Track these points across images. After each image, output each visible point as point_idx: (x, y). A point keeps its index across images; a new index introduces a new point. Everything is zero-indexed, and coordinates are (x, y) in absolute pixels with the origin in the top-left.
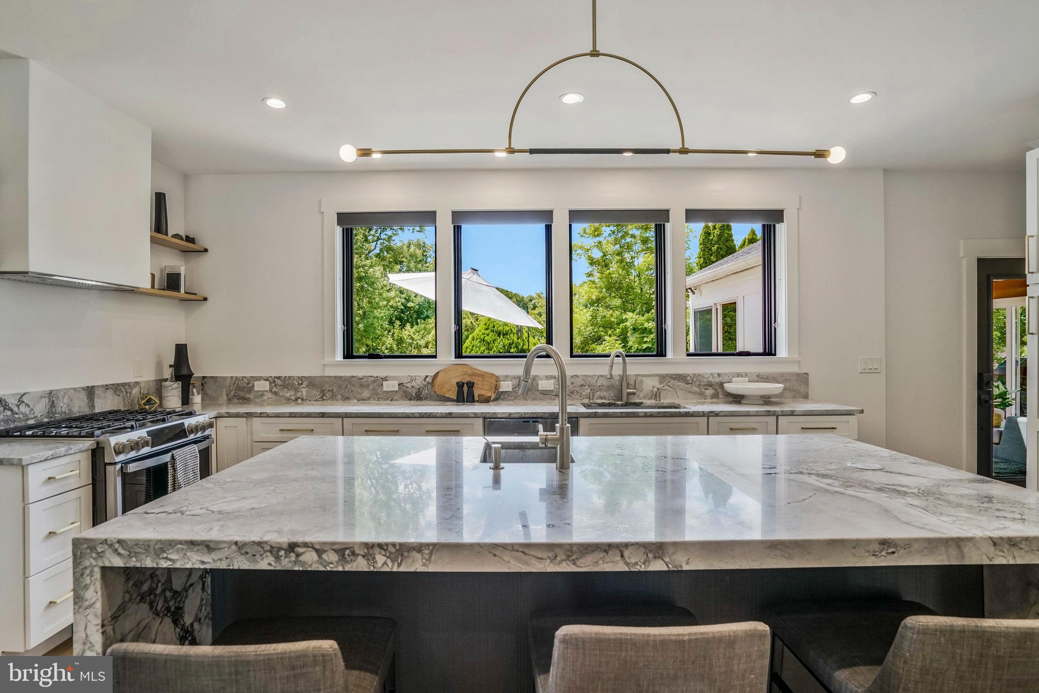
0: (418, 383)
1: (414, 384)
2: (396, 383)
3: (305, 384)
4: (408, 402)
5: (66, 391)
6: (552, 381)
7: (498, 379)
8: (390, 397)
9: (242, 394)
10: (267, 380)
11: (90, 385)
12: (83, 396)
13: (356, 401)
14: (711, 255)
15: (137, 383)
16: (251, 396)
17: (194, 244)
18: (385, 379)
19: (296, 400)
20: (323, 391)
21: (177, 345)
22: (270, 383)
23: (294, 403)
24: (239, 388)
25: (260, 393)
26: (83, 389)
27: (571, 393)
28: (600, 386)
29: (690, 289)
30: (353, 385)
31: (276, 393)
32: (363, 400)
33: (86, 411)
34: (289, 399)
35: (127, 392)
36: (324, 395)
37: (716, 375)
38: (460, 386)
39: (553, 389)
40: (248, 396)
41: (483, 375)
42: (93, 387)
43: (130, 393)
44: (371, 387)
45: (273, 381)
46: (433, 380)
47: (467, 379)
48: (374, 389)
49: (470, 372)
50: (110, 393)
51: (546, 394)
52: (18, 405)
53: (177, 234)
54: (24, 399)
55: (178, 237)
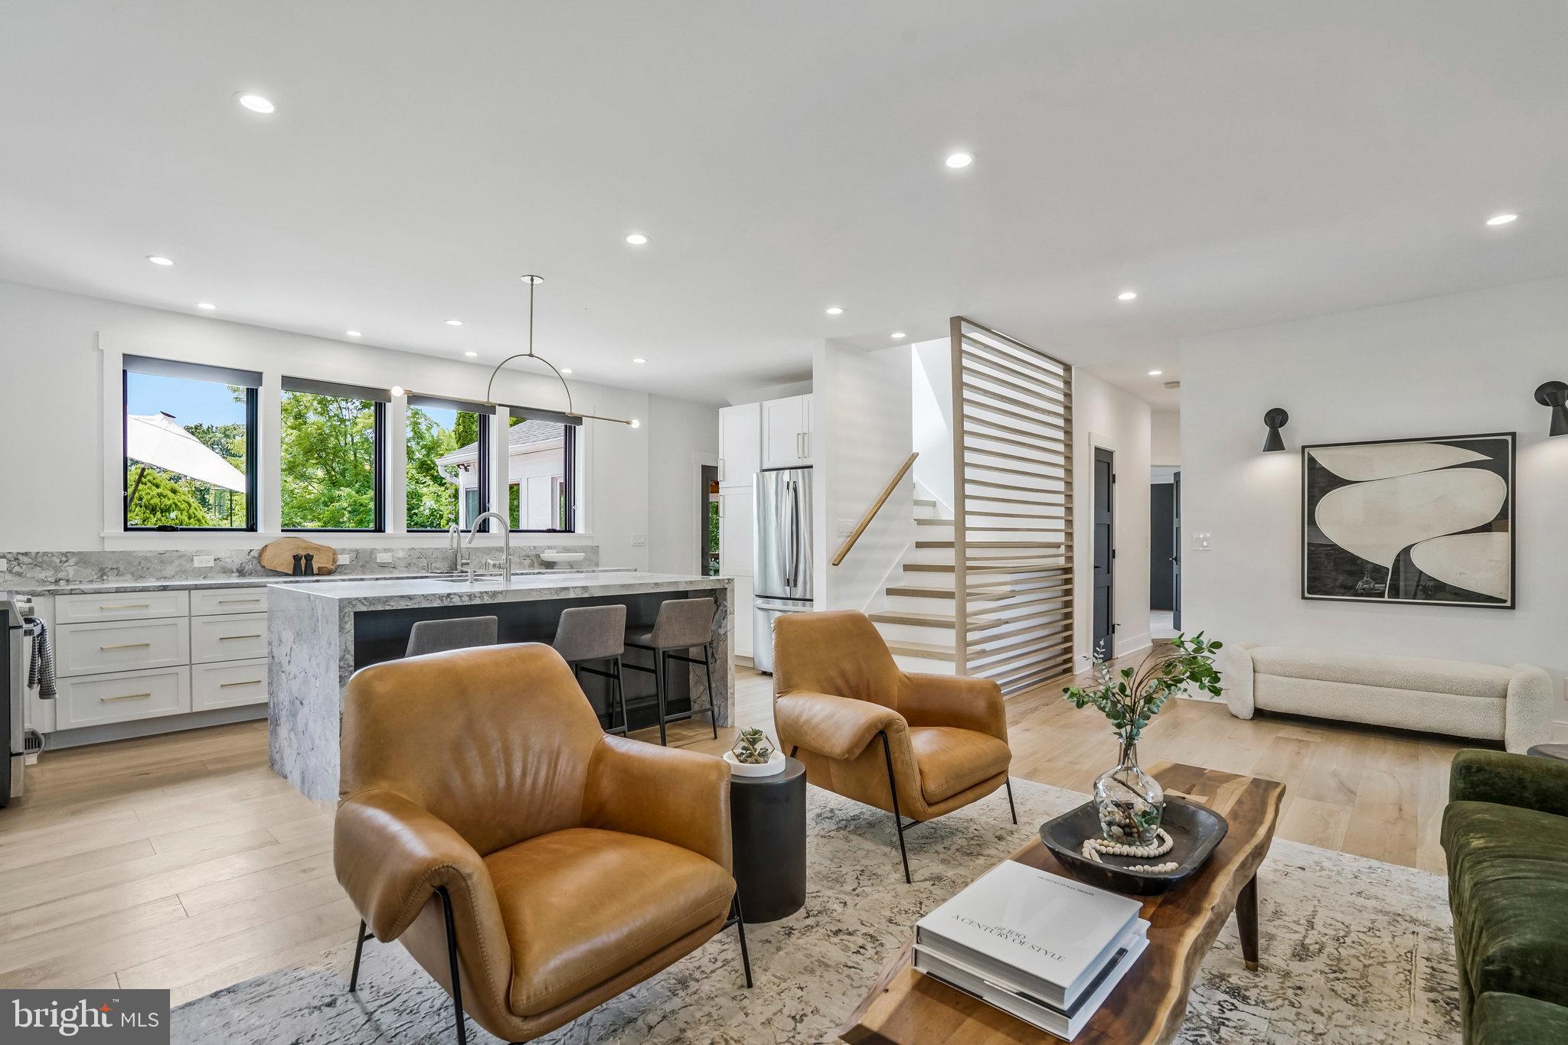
0: (240, 558)
1: (234, 558)
2: (212, 558)
3: (72, 560)
4: (227, 574)
6: (390, 554)
7: (335, 553)
8: (202, 574)
14: (473, 423)
18: (199, 553)
20: (102, 569)
27: (409, 564)
28: (435, 558)
29: (463, 465)
30: (150, 561)
34: (43, 582)
37: (532, 548)
38: (297, 558)
39: (390, 561)
44: (177, 563)
46: (259, 554)
47: (303, 553)
48: (180, 564)
49: (306, 545)
51: (384, 566)
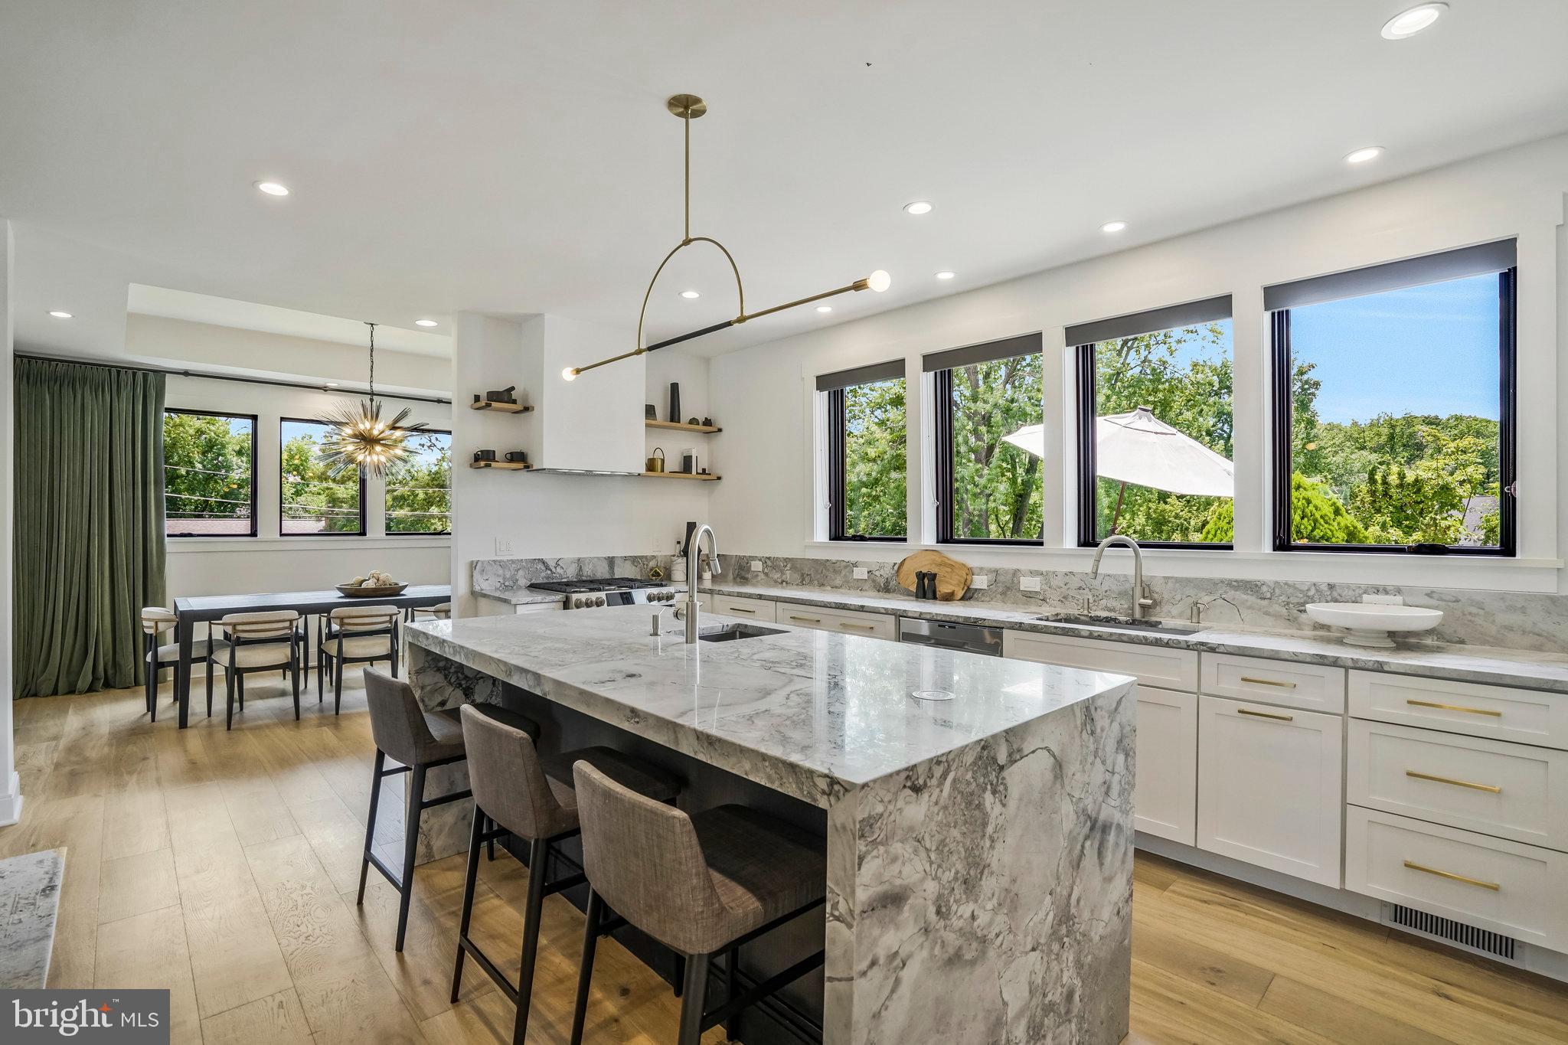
0: (887, 572)
1: (882, 572)
2: (865, 570)
3: (789, 566)
4: (876, 593)
5: (591, 559)
6: (1038, 579)
7: (971, 572)
8: (859, 586)
9: (743, 573)
10: (760, 560)
11: (611, 556)
12: (605, 564)
13: (830, 588)
15: (654, 557)
16: (749, 576)
17: (711, 426)
18: (855, 565)
19: (782, 583)
20: (803, 575)
21: (688, 523)
22: (763, 563)
23: (780, 586)
24: (741, 568)
25: (755, 574)
26: (605, 558)
27: (1064, 597)
28: (1106, 591)
30: (828, 570)
31: (766, 574)
32: (836, 587)
33: (607, 576)
34: (776, 582)
35: (644, 564)
36: (803, 580)
37: (1324, 588)
38: (921, 576)
39: (1038, 589)
40: (747, 576)
41: (952, 566)
42: (613, 557)
43: (647, 565)
44: (843, 573)
45: (766, 561)
46: (899, 568)
47: (933, 570)
48: (845, 575)
49: (939, 560)
50: (629, 563)
51: (1029, 596)
52: (555, 567)
53: (694, 418)
54: (559, 563)
55: (694, 421)
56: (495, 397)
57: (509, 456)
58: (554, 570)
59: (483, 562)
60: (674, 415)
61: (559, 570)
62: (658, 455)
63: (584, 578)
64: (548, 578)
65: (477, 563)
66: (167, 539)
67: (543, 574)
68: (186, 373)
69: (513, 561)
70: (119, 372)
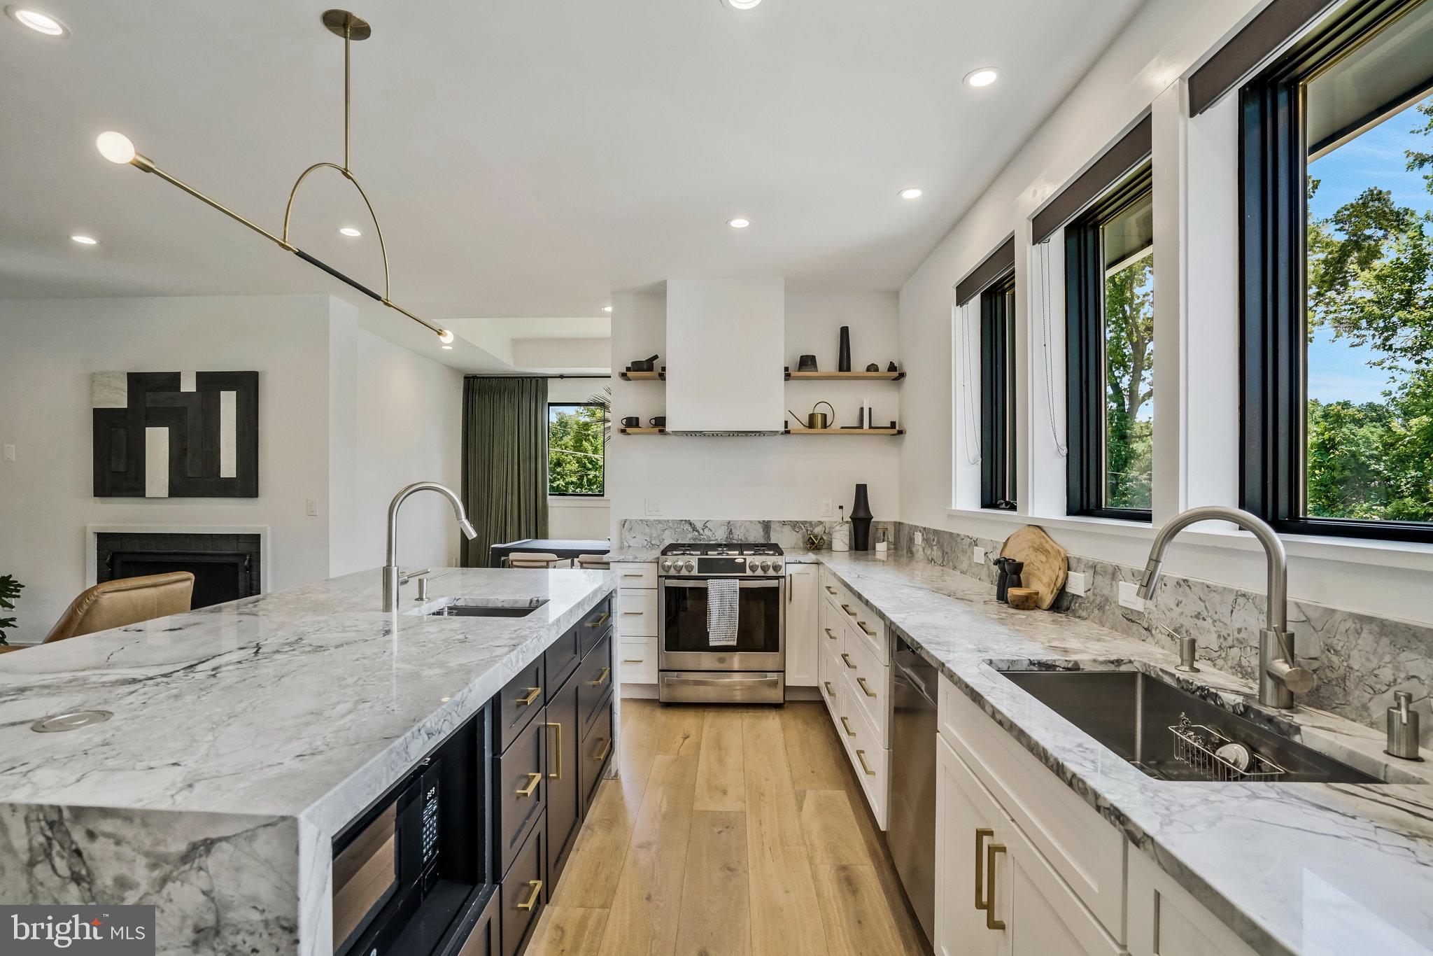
1: (994, 555)
2: (983, 552)
3: (935, 540)
5: (743, 523)
7: (1066, 565)
8: (980, 574)
9: (911, 546)
10: (920, 532)
11: (766, 520)
12: (760, 529)
13: (959, 573)
15: (821, 523)
16: (914, 550)
18: (976, 542)
19: (931, 561)
20: (943, 553)
21: (858, 485)
22: (922, 536)
24: (909, 540)
25: (918, 548)
26: (759, 522)
27: (1176, 630)
30: (958, 549)
31: (924, 550)
32: (963, 572)
33: (762, 541)
34: (928, 560)
35: (807, 530)
36: (944, 559)
39: (1141, 610)
41: (1048, 554)
42: (769, 522)
44: (968, 553)
45: (924, 533)
46: (1002, 552)
48: (969, 557)
50: (787, 529)
51: (1130, 617)
52: (703, 529)
53: (873, 364)
54: (708, 525)
55: (872, 368)
56: (637, 366)
57: (653, 422)
58: (701, 532)
59: (630, 521)
60: (844, 363)
61: (706, 531)
62: (821, 409)
63: (735, 542)
64: (695, 539)
65: (625, 522)
66: (549, 497)
67: (690, 536)
68: (562, 377)
69: (659, 522)
70: (523, 380)
